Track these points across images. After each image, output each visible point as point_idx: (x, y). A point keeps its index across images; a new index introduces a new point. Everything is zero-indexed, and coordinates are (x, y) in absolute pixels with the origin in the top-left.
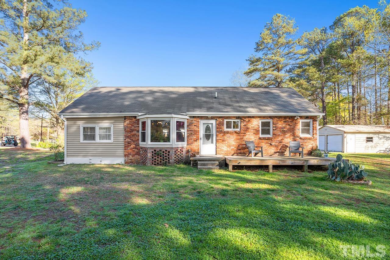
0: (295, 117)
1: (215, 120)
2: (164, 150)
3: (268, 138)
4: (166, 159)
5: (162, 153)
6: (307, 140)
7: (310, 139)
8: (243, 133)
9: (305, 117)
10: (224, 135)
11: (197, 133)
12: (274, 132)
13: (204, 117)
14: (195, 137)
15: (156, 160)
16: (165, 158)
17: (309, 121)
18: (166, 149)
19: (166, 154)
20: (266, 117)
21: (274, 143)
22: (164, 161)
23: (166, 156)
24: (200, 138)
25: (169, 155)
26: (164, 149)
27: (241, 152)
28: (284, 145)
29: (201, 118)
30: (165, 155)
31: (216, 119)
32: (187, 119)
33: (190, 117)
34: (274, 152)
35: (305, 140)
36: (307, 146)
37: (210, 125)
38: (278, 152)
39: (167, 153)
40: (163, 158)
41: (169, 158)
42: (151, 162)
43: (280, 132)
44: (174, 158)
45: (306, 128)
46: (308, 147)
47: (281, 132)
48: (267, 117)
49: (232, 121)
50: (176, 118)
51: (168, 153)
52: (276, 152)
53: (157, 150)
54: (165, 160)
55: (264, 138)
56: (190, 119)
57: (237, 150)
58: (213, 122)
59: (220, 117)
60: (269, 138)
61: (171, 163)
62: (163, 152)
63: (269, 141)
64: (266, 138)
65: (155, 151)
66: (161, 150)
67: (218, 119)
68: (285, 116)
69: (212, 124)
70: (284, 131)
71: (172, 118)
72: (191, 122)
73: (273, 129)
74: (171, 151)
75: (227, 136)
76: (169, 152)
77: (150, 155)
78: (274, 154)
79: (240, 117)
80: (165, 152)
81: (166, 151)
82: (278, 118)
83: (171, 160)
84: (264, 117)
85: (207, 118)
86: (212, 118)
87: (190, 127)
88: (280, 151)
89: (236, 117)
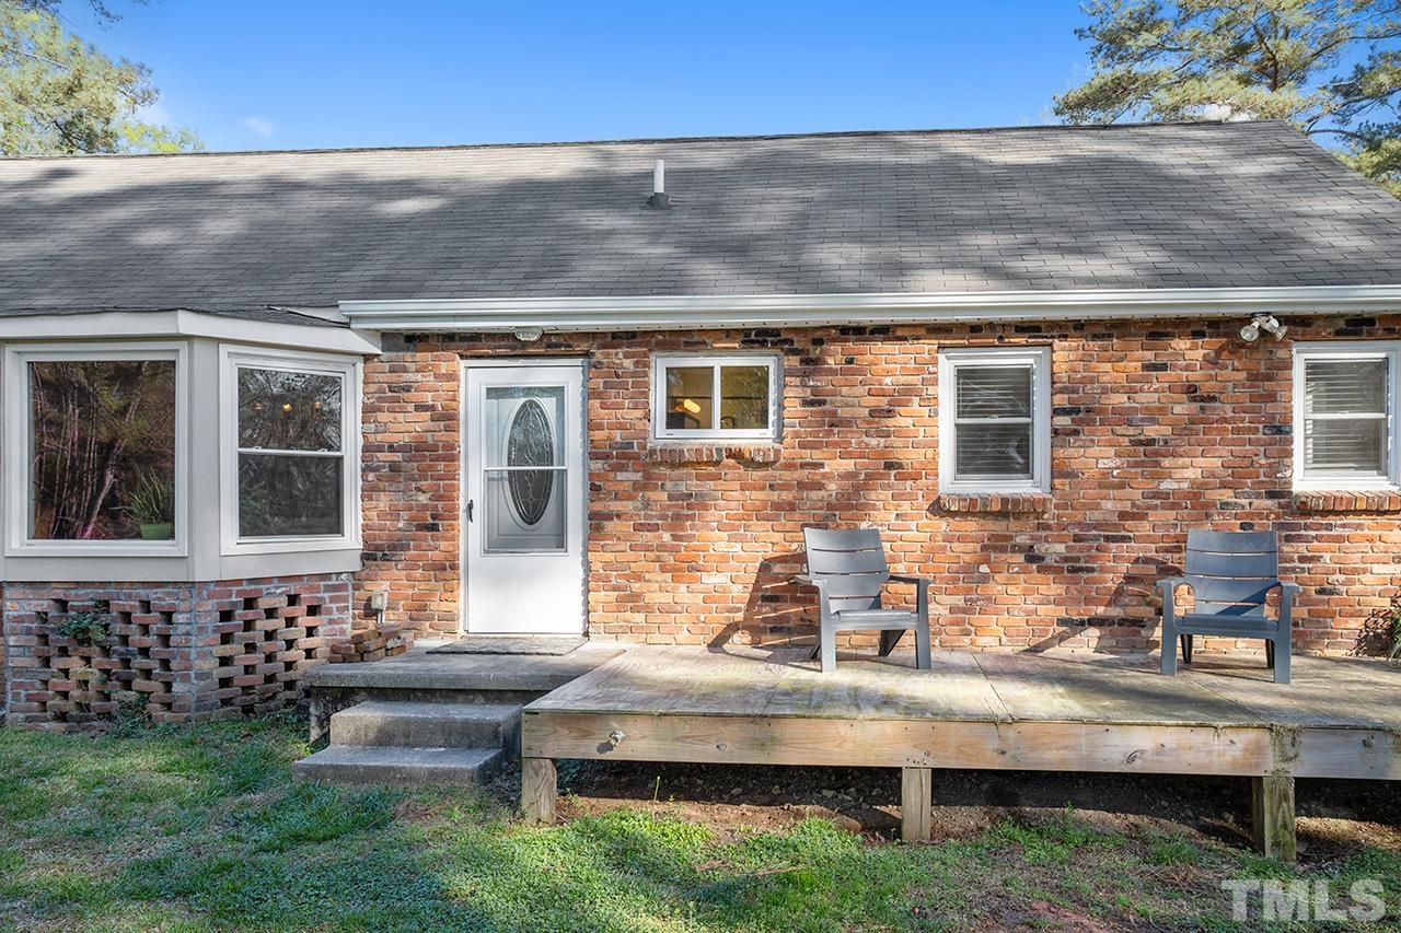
0: (1247, 320)
1: (579, 361)
2: (131, 604)
3: (1005, 501)
4: (147, 674)
5: (118, 628)
6: (1351, 520)
7: (1380, 513)
8: (803, 466)
9: (1341, 324)
10: (648, 477)
11: (441, 465)
12: (1061, 452)
13: (491, 336)
14: (423, 498)
15: (73, 680)
16: (139, 662)
17: (1383, 355)
18: (143, 593)
19: (145, 629)
20: (991, 326)
21: (1061, 548)
22: (127, 685)
23: (145, 652)
24: (462, 505)
25: (165, 640)
26: (130, 597)
27: (786, 618)
28: (1147, 561)
29: (471, 343)
30: (137, 638)
31: (587, 355)
32: (367, 358)
33: (389, 339)
34: (1061, 622)
35: (1332, 520)
36: (1355, 571)
37: (548, 404)
38: (1094, 622)
39: (154, 628)
40: (126, 663)
41: (165, 664)
42: (29, 698)
43: (1111, 451)
44: (210, 665)
45: (1347, 415)
46: (1364, 578)
47: (1118, 455)
48: (1004, 326)
49: (717, 363)
50: (224, 349)
51: (157, 626)
52: (1082, 623)
53: (79, 599)
54: (139, 683)
55: (973, 501)
56: (385, 356)
57: (752, 602)
58: (566, 375)
59: (615, 335)
60: (1016, 502)
61: (182, 709)
62: (127, 617)
63: (1013, 525)
64: (986, 500)
65: (63, 605)
66: (107, 603)
67: (599, 355)
68: (1157, 321)
69: (557, 392)
70: (1151, 442)
71: (183, 346)
72: (394, 377)
73: (1055, 432)
74: (182, 606)
75: (668, 484)
76: (168, 616)
77: (23, 640)
78: (1062, 638)
79: (775, 332)
80: (138, 614)
81: (146, 606)
82: (1095, 337)
83: (186, 679)
84: (975, 329)
85: (507, 345)
86: (555, 345)
87: (382, 417)
88: (1115, 612)
89: (745, 332)
